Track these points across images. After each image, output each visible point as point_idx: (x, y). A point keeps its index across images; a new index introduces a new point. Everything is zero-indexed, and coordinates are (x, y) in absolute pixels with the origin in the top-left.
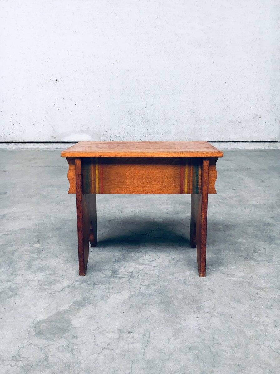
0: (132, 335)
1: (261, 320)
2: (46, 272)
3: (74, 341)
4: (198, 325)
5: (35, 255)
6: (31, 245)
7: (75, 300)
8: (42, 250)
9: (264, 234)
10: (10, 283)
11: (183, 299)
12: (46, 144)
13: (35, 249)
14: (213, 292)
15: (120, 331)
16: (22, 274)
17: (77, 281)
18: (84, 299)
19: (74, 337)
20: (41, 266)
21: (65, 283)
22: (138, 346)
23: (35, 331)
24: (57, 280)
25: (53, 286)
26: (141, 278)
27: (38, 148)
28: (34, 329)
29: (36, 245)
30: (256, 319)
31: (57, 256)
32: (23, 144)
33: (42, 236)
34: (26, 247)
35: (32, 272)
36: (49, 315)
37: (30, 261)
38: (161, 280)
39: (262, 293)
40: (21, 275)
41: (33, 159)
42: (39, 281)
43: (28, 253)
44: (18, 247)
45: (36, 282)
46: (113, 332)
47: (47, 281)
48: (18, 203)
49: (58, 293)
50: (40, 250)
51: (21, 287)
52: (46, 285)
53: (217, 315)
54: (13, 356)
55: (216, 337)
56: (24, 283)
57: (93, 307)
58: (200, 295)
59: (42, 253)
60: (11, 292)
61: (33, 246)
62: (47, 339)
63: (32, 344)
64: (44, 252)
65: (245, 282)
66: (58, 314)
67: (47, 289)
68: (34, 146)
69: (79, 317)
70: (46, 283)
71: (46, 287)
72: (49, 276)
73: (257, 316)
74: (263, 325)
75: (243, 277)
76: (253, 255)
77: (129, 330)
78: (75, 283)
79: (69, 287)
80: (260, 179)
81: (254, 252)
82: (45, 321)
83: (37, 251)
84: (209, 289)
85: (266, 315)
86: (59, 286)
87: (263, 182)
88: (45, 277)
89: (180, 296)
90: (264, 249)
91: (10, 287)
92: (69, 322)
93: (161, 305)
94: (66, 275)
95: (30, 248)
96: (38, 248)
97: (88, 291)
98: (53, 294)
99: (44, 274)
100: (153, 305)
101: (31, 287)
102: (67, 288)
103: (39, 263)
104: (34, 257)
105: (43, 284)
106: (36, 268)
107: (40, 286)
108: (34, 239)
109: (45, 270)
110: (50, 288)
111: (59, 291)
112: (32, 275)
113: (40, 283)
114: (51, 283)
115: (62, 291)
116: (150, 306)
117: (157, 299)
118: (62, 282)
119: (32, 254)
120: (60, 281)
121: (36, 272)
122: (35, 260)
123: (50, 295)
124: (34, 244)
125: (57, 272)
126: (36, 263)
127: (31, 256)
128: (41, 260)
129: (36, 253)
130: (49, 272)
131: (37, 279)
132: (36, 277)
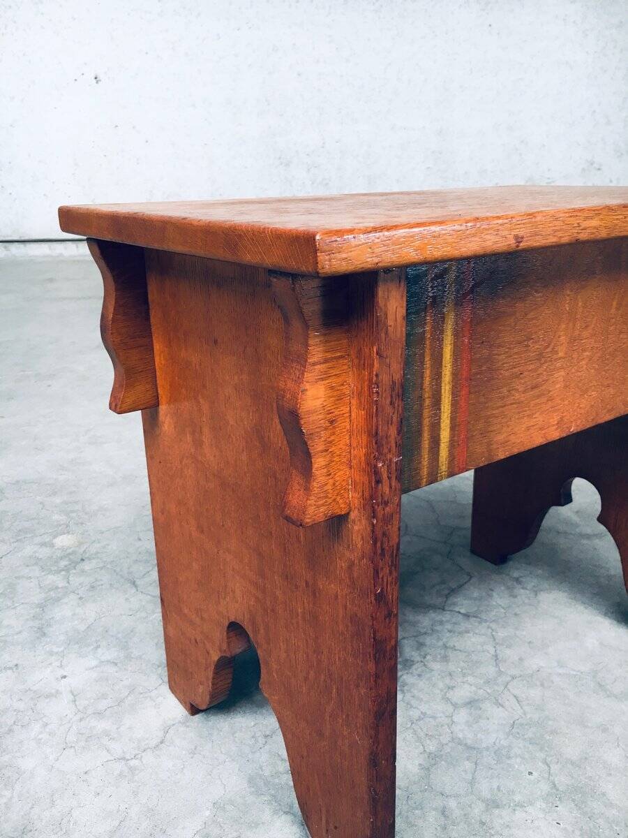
2: (99, 650)
5: (58, 580)
6: (47, 539)
8: (83, 560)
13: (59, 554)
16: (15, 662)
20: (82, 627)
24: (140, 689)
25: (128, 721)
27: (61, 255)
29: (64, 541)
31: (134, 583)
32: (21, 245)
33: (78, 507)
34: (29, 550)
35: (51, 653)
37: (42, 606)
38: (513, 678)
40: (10, 668)
41: (51, 280)
42: (75, 695)
43: (36, 571)
47: (105, 696)
49: (148, 758)
50: (74, 561)
52: (99, 714)
56: (21, 706)
59: (83, 571)
61: (52, 545)
64: (87, 566)
67: (106, 733)
68: (50, 249)
70: (102, 705)
71: (101, 725)
72: (112, 670)
83: (63, 563)
88: (95, 675)
89: (613, 756)
95: (44, 552)
96: (70, 551)
97: (261, 740)
98: (133, 763)
99: (94, 663)
100: (530, 809)
101: (46, 725)
102: (182, 729)
103: (74, 615)
104: (57, 588)
105: (90, 711)
106: (62, 638)
107: (81, 720)
108: (56, 517)
109: (95, 645)
110: (117, 729)
111: (154, 743)
112: (49, 670)
113: (81, 708)
114: (120, 702)
115: (162, 743)
116: (519, 815)
117: (530, 773)
118: (161, 698)
119: (50, 577)
120: (153, 694)
121: (63, 651)
122: (58, 600)
123: (119, 767)
124: (55, 537)
125: (136, 653)
126: (62, 612)
127: (47, 582)
128: (81, 598)
129: (63, 573)
130: (109, 653)
131: (68, 689)
132: (64, 677)
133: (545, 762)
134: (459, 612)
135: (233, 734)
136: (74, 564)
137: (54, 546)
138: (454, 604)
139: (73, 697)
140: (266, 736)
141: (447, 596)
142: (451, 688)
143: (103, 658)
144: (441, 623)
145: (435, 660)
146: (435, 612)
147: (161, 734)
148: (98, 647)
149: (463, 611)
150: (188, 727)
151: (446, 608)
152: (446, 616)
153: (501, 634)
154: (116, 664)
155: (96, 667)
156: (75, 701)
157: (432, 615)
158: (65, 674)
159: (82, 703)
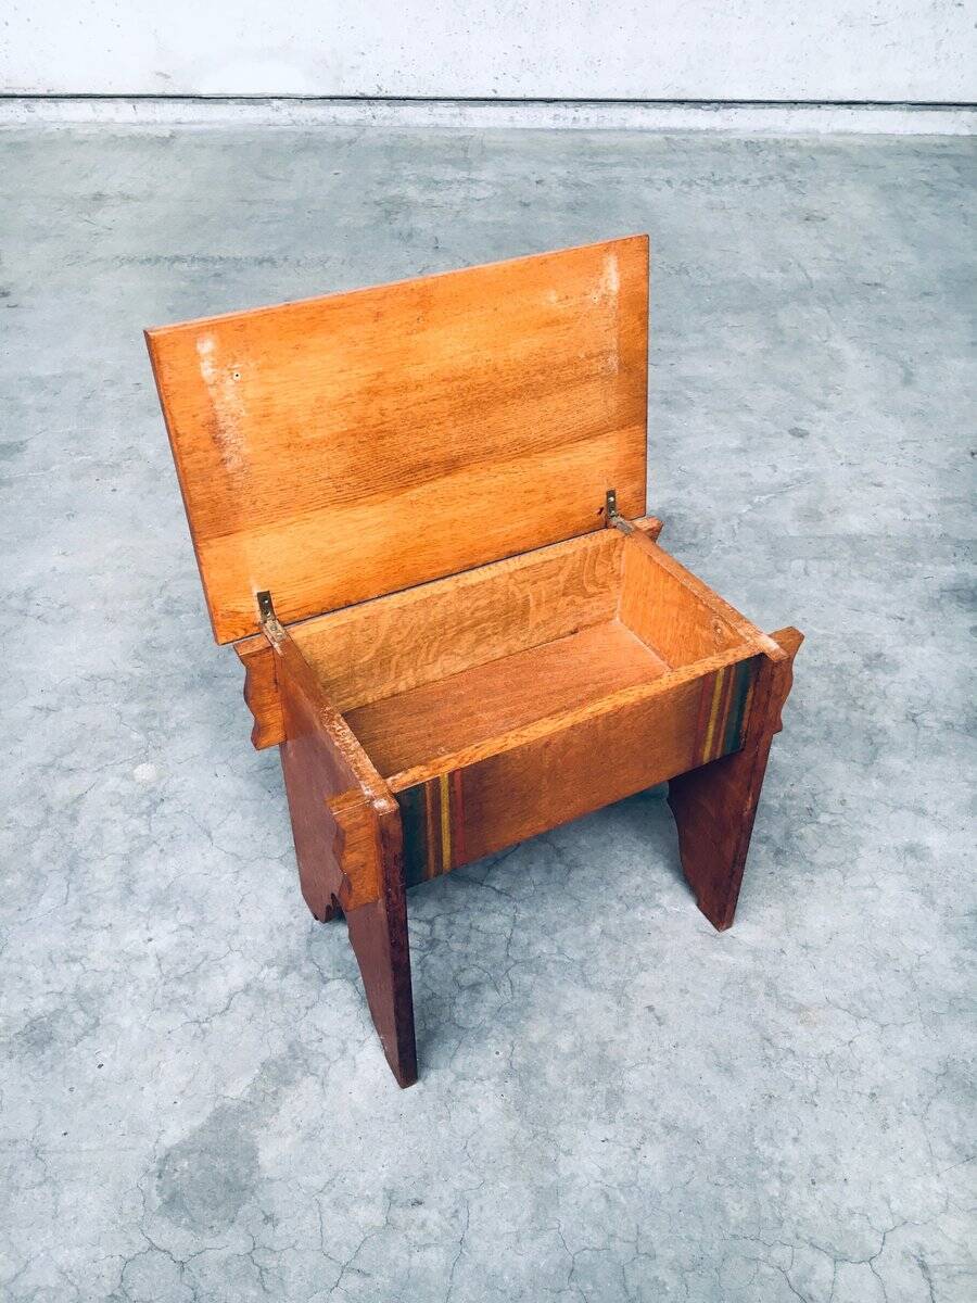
0: (421, 1213)
1: (778, 1157)
2: (179, 913)
3: (266, 1235)
4: (604, 1173)
5: (140, 826)
6: (127, 768)
7: (265, 1054)
8: (162, 800)
9: (856, 715)
10: (76, 968)
11: (573, 1055)
12: (141, 104)
13: (140, 790)
14: (660, 1024)
15: (391, 1196)
16: (109, 922)
17: (270, 964)
18: (295, 1050)
19: (268, 1219)
20: (164, 887)
21: (237, 973)
22: (435, 1258)
23: (160, 1190)
24: (212, 956)
25: (202, 987)
26: (457, 947)
28: (156, 1181)
29: (145, 772)
30: (766, 1150)
31: (209, 834)
32: (51, 104)
33: (156, 723)
34: (111, 783)
35: (139, 914)
36: (198, 1122)
37: (128, 858)
39: (800, 1028)
40: (105, 928)
42: (159, 960)
43: (120, 813)
44: (87, 779)
45: (153, 961)
46: (370, 1200)
47: (184, 961)
48: (69, 518)
49: (216, 1022)
50: (155, 801)
51: (110, 992)
52: (179, 979)
53: (659, 1130)
54: (110, 1293)
55: (645, 1228)
56: (117, 968)
57: (317, 1087)
58: (624, 1036)
59: (163, 815)
60: (82, 1014)
61: (133, 778)
62: (194, 1226)
63: (157, 1248)
64: (166, 809)
65: (759, 976)
66: (220, 1117)
67: (185, 997)
69: (279, 1134)
70: (182, 970)
71: (182, 990)
72: (188, 934)
73: (769, 1138)
74: (780, 1176)
75: (755, 953)
76: (801, 837)
77: (415, 1195)
78: (266, 970)
79: (247, 989)
80: (903, 364)
81: (807, 818)
82: (184, 1150)
83: (146, 803)
84: (651, 1008)
85: (793, 1133)
86: (218, 987)
87: (908, 380)
88: (175, 939)
89: (565, 1042)
90: (843, 802)
91: (78, 988)
92: (251, 1154)
93: (509, 1085)
94: (237, 932)
95: (125, 787)
96: (150, 787)
97: (303, 1011)
98: (206, 1025)
99: (175, 926)
100: (486, 1083)
101: (138, 987)
102: (243, 997)
103: (156, 870)
104: (140, 836)
105: (172, 976)
106: (147, 897)
107: (165, 984)
108: (134, 736)
109: (175, 907)
110: (193, 994)
111: (221, 1009)
112: (138, 931)
113: (165, 972)
114: (196, 968)
115: (227, 1009)
116: (478, 1086)
117: (497, 1053)
118: (228, 967)
119: (133, 821)
120: (223, 961)
121: (148, 912)
122: (143, 850)
123: (194, 1028)
124: (135, 766)
125: (210, 918)
126: (146, 866)
127: (130, 828)
128: (162, 851)
129: (145, 817)
130: (187, 917)
131: (154, 952)
132: (150, 940)
133: (512, 1045)
134: (494, 888)
136: (155, 805)
137: (134, 780)
138: (493, 879)
140: (307, 1008)
141: (490, 868)
142: (463, 970)
143: (182, 922)
144: (475, 899)
145: (457, 941)
146: (473, 887)
148: (178, 909)
149: (498, 887)
150: (248, 995)
151: (485, 883)
152: (483, 891)
153: (523, 915)
154: (192, 929)
155: (176, 931)
156: (160, 965)
157: (471, 891)
158: (151, 936)
159: (165, 967)
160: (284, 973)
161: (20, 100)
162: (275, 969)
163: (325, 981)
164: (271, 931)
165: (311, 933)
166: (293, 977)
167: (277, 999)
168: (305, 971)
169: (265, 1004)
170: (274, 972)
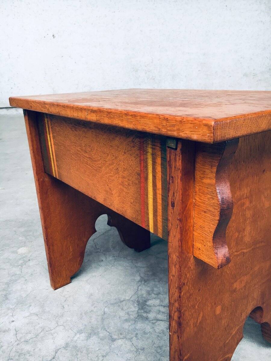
2: (31, 308)
5: (17, 271)
6: (15, 249)
8: (29, 260)
13: (19, 257)
17: (80, 332)
20: (24, 296)
21: (61, 337)
24: (47, 329)
25: (39, 346)
29: (22, 250)
33: (31, 233)
34: (6, 255)
35: (9, 309)
37: (8, 284)
43: (8, 266)
45: (13, 332)
47: (30, 332)
48: (8, 180)
52: (26, 341)
59: (29, 266)
64: (31, 263)
67: (28, 352)
70: (29, 337)
71: (27, 348)
72: (35, 318)
78: (78, 335)
79: (67, 346)
83: (21, 262)
86: (49, 345)
88: (27, 321)
94: (62, 316)
95: (13, 256)
96: (24, 256)
99: (27, 314)
102: (64, 351)
103: (22, 289)
104: (16, 275)
105: (22, 340)
106: (15, 301)
107: (18, 345)
108: (20, 238)
109: (29, 305)
110: (34, 350)
111: (50, 358)
112: (7, 317)
113: (18, 338)
114: (37, 336)
115: (53, 358)
118: (56, 334)
119: (14, 269)
120: (52, 332)
121: (14, 308)
122: (16, 280)
124: (19, 248)
125: (47, 309)
126: (17, 287)
127: (12, 272)
128: (26, 280)
129: (20, 267)
130: (35, 309)
131: (14, 328)
132: (13, 321)
135: (88, 354)
136: (25, 262)
137: (17, 253)
139: (15, 332)
140: (103, 356)
143: (32, 312)
147: (53, 353)
148: (30, 306)
150: (66, 350)
154: (37, 315)
155: (28, 316)
156: (16, 334)
158: (14, 320)
159: (19, 336)
160: (89, 337)
161: (14, 108)
162: (83, 335)
163: (113, 340)
164: (81, 314)
165: (103, 315)
166: (94, 339)
167: (85, 351)
168: (101, 335)
169: (77, 354)
170: (83, 336)
